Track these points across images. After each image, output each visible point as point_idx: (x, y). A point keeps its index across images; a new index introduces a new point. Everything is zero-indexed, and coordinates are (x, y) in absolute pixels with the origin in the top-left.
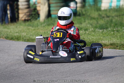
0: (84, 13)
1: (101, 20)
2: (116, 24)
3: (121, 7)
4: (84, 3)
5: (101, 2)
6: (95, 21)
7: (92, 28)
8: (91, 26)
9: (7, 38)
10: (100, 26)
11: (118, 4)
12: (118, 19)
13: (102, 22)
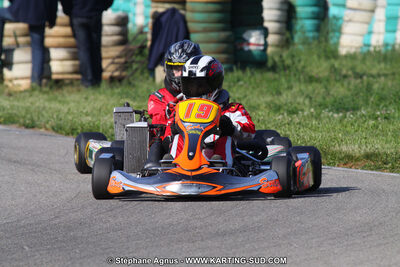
0: (288, 62)
1: (338, 85)
2: (382, 99)
3: (397, 47)
4: (288, 35)
5: (339, 30)
6: (320, 89)
7: (311, 107)
8: (307, 102)
9: (58, 129)
10: (335, 101)
11: (389, 38)
12: (390, 83)
13: (339, 90)
